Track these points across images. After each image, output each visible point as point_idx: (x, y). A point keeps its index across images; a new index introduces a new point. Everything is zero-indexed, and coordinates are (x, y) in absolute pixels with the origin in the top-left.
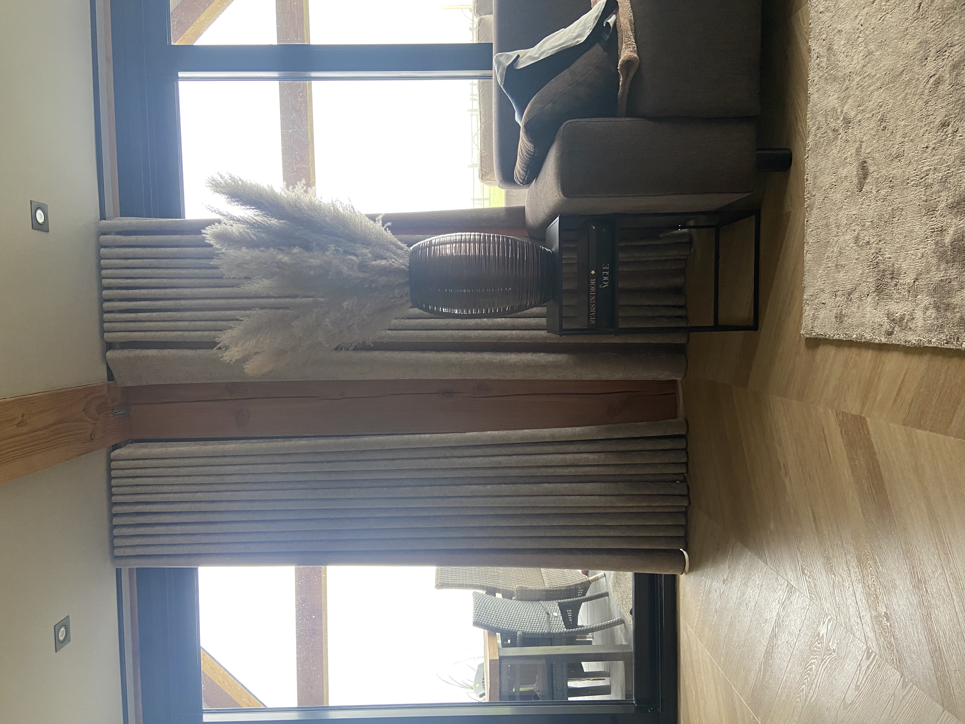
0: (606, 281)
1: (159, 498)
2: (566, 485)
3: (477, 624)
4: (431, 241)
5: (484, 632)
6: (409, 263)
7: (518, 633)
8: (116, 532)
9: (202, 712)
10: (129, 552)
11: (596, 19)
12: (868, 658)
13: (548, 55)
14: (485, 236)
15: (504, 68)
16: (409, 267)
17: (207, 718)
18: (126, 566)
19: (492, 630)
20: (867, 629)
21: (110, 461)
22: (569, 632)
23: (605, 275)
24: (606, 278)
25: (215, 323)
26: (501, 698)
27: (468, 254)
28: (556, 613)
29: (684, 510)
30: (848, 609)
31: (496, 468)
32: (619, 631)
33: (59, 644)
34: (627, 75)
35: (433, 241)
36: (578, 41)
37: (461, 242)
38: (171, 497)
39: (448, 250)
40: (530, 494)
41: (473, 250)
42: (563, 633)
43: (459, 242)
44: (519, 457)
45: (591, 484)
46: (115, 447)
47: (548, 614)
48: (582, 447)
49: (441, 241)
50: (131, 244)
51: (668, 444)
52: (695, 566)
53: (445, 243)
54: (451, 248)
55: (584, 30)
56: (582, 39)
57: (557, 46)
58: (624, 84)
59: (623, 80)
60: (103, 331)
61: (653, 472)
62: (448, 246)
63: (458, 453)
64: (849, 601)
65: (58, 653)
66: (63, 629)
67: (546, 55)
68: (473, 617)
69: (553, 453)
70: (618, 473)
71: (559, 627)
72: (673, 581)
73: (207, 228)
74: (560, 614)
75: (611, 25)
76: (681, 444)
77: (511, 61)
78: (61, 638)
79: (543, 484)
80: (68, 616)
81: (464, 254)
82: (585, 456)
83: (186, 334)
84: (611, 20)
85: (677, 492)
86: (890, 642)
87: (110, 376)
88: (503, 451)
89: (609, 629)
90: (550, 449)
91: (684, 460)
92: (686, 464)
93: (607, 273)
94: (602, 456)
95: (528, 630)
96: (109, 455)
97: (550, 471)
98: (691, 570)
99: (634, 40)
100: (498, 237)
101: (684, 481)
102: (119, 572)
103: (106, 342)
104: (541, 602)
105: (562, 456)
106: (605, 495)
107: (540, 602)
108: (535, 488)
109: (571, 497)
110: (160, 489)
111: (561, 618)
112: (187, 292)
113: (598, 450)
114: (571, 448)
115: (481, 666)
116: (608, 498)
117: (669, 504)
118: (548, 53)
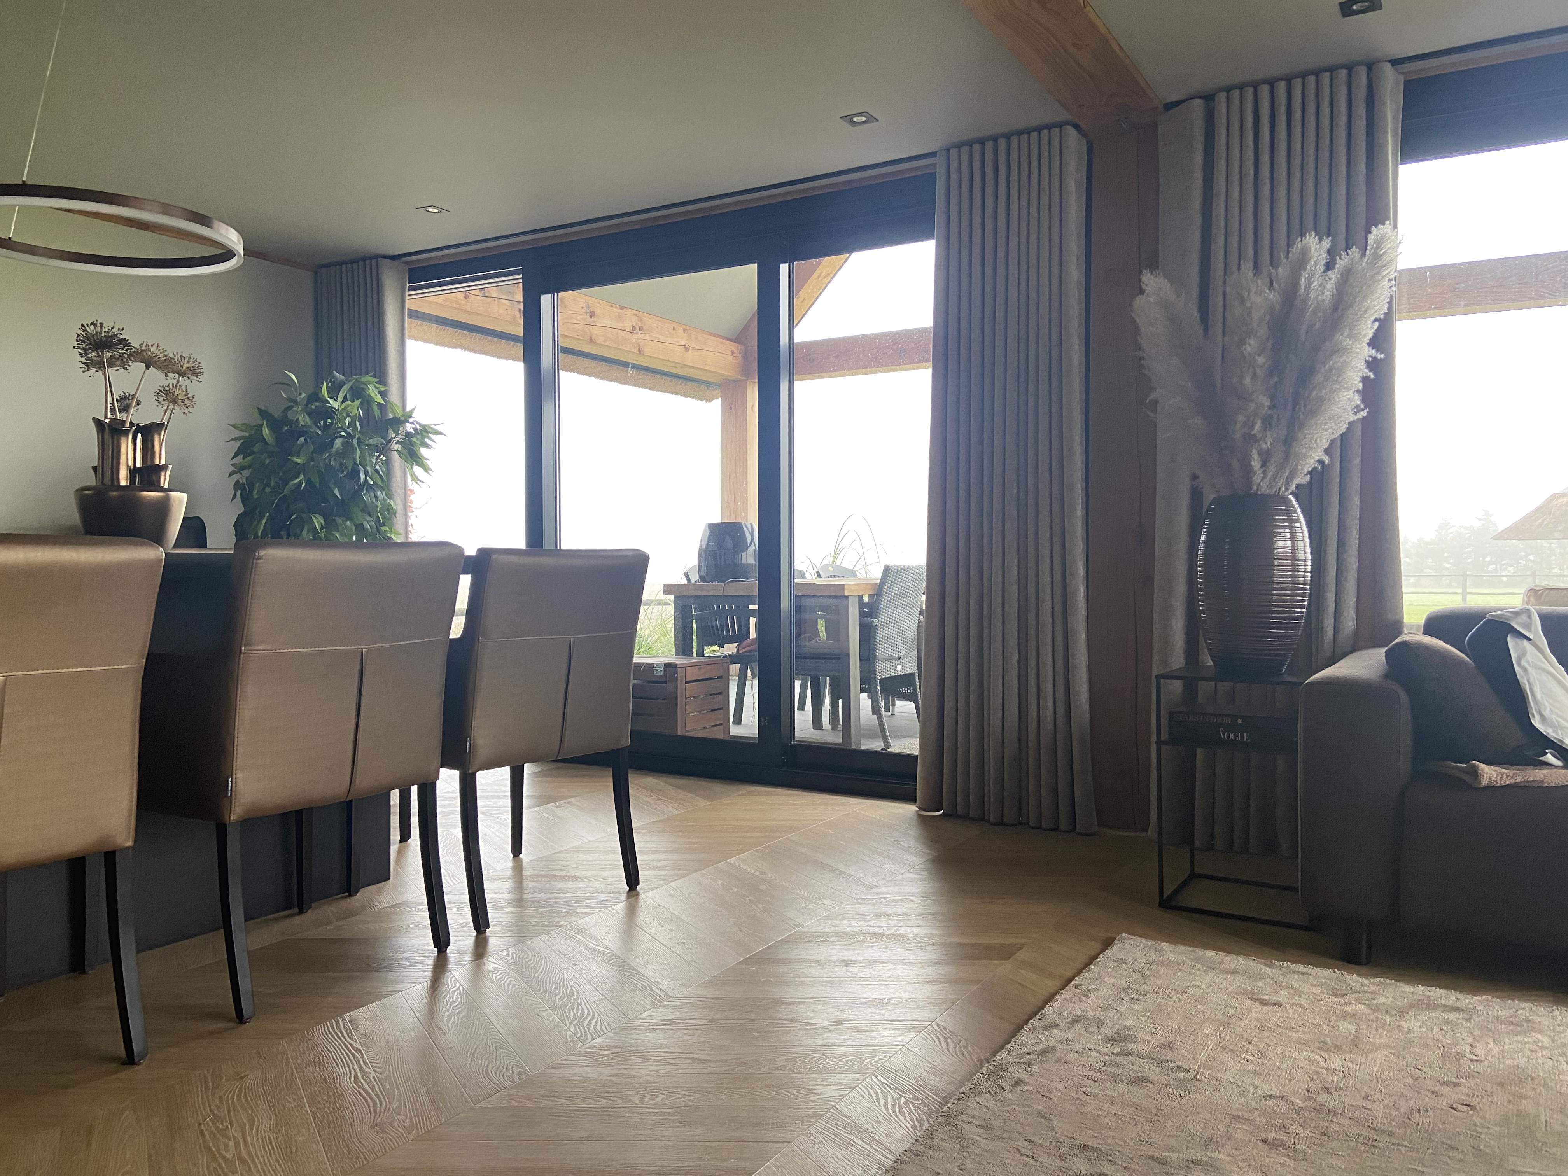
0: (1228, 736)
1: (1014, 192)
2: (1016, 681)
3: (887, 569)
4: (1298, 521)
5: (876, 579)
6: (1262, 495)
7: (875, 621)
8: (977, 147)
9: (791, 261)
10: (954, 165)
11: (1560, 741)
12: (795, 925)
13: (1519, 678)
14: (1305, 589)
15: (1508, 620)
16: (1256, 494)
17: (784, 268)
18: (939, 161)
19: (878, 590)
20: (819, 929)
21: (1060, 125)
22: (876, 681)
23: (1236, 736)
24: (1232, 736)
25: (1236, 233)
26: (800, 597)
27: (1276, 568)
28: (900, 669)
29: (986, 818)
30: (840, 920)
31: (1037, 598)
32: (878, 744)
33: (849, 119)
34: (1464, 772)
35: (1297, 525)
36: (1534, 716)
37: (1294, 559)
38: (1014, 207)
39: (1283, 543)
40: (1006, 637)
41: (1282, 573)
42: (875, 674)
43: (1294, 557)
44: (1050, 625)
45: (1017, 711)
46: (1077, 127)
47: (900, 658)
48: (1061, 704)
49: (1298, 534)
50: (1353, 109)
51: (1063, 808)
52: (922, 820)
53: (1293, 539)
54: (1284, 547)
55: (1552, 725)
56: (1537, 723)
57: (1531, 689)
58: (1459, 768)
59: (1461, 767)
60: (1228, 89)
61: (1031, 787)
62: (1289, 543)
63: (1057, 550)
64: (846, 922)
65: (841, 120)
66: (864, 119)
67: (1520, 674)
68: (895, 566)
69: (1054, 668)
70: (1030, 745)
71: (884, 670)
72: (909, 798)
73: (1317, 238)
74: (899, 673)
75: (1542, 758)
76: (1064, 825)
77: (1518, 628)
78: (855, 119)
79: (1017, 652)
80: (878, 120)
81: (1276, 564)
82: (1050, 704)
83: (1223, 197)
84: (1550, 758)
85: (1006, 812)
86: (804, 939)
87: (1170, 106)
88: (1058, 607)
89: (880, 733)
90: (1060, 663)
91: (1044, 825)
92: (1040, 827)
93: (1239, 738)
94: (1051, 727)
95: (880, 633)
96: (1066, 123)
97: (1032, 663)
98: (920, 816)
99: (1507, 783)
100: (1302, 607)
101: (1021, 823)
102: (933, 154)
103: (1215, 94)
104: (916, 652)
105: (1050, 678)
106: (1003, 725)
107: (916, 650)
108: (1012, 642)
109: (1001, 685)
110: (1024, 192)
111: (894, 674)
112: (1282, 193)
113: (1057, 722)
114: (1061, 690)
115: (853, 574)
116: (1000, 730)
117: (992, 800)
118: (1522, 677)
